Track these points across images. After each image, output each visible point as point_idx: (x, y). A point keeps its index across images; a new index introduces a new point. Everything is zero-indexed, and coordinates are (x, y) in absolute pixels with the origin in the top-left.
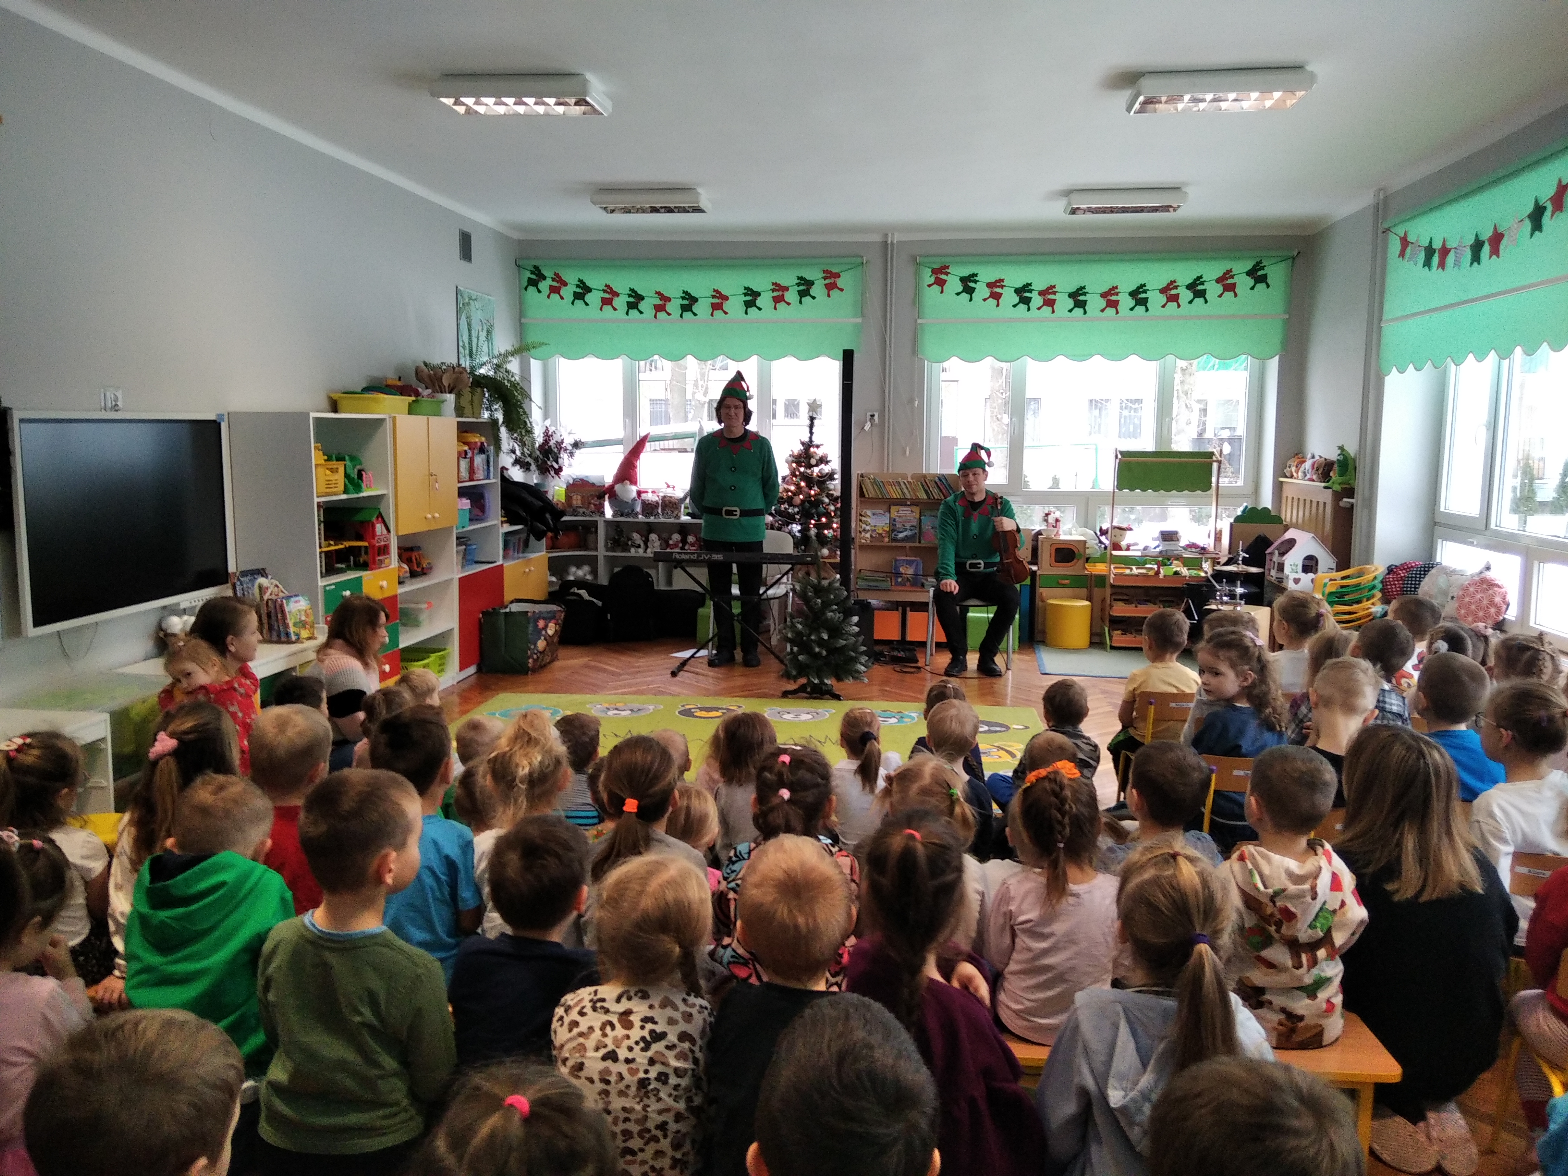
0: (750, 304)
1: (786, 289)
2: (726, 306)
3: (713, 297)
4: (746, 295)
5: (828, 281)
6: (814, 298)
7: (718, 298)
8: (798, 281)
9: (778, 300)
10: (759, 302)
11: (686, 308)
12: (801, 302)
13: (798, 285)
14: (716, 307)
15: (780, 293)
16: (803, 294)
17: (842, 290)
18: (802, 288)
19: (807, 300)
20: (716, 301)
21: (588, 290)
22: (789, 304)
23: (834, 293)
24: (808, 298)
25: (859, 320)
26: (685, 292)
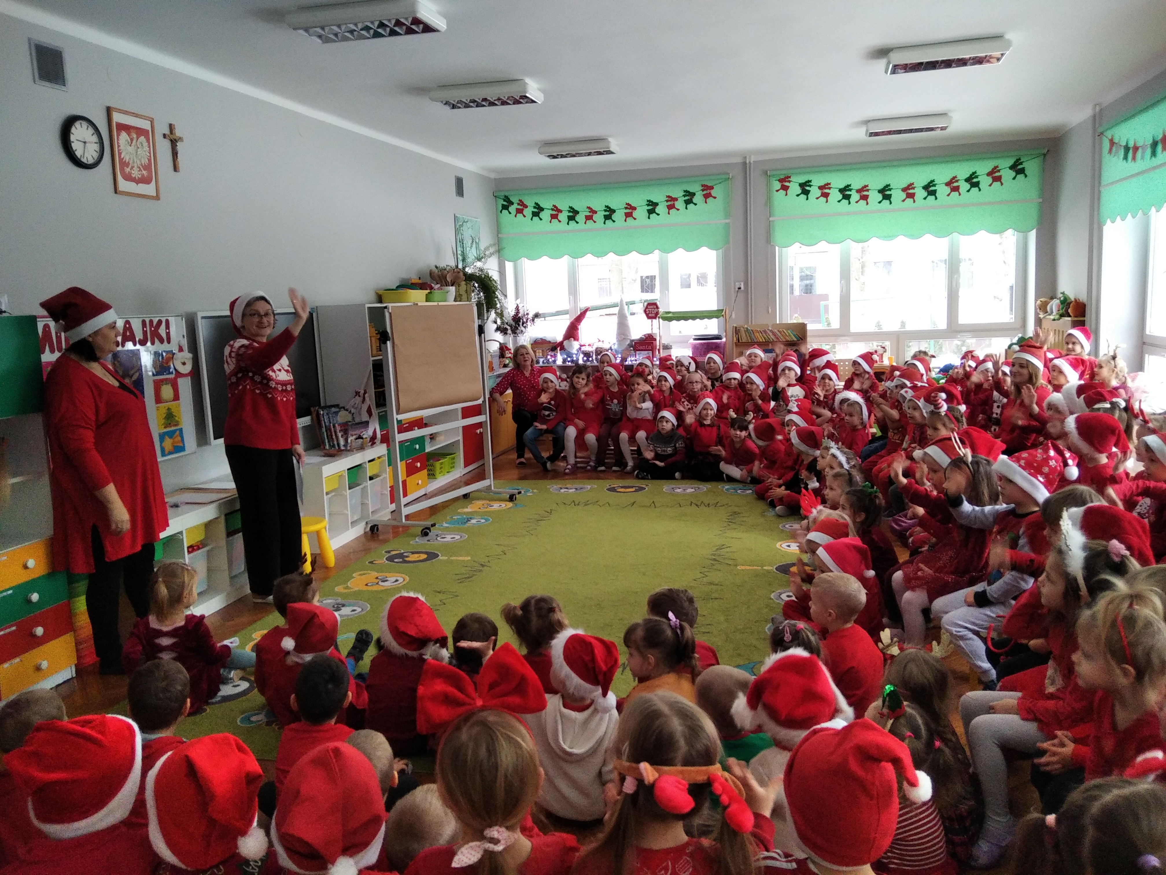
0: (651, 212)
2: (635, 214)
3: (626, 208)
4: (648, 205)
5: (705, 192)
6: (695, 204)
7: (629, 209)
8: (684, 194)
9: (670, 207)
10: (658, 210)
11: (607, 217)
12: (687, 208)
13: (684, 196)
14: (628, 215)
15: (672, 203)
16: (688, 202)
17: (715, 198)
18: (687, 198)
20: (628, 211)
22: (678, 210)
23: (710, 200)
24: (692, 205)
25: (727, 221)
26: (607, 207)
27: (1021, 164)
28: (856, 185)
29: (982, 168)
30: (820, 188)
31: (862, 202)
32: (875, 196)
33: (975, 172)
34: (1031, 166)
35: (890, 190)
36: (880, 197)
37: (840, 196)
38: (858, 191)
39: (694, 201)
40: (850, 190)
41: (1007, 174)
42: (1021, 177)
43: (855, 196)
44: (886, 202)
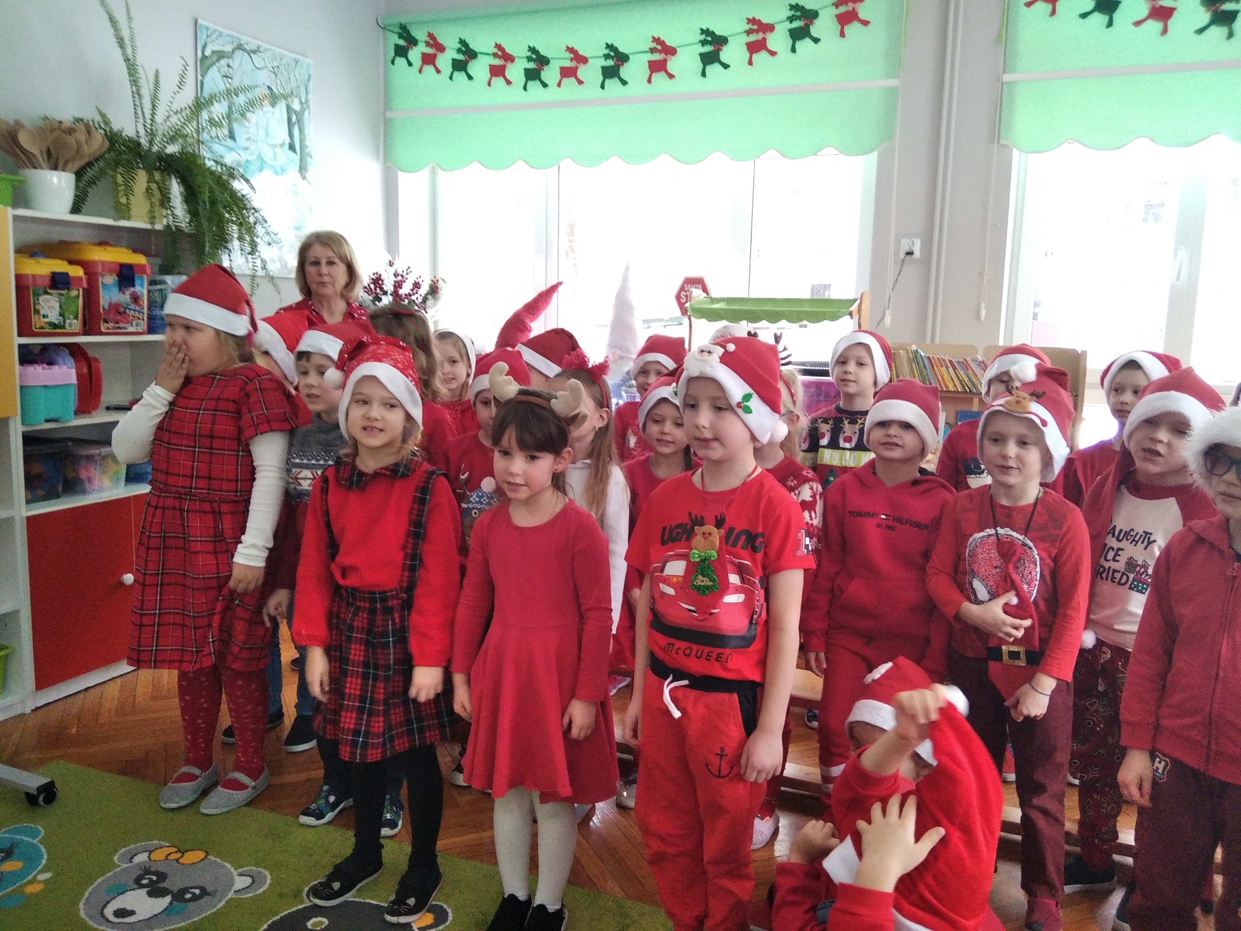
0: (708, 59)
1: (770, 28)
2: (672, 65)
3: (653, 50)
4: (704, 43)
5: (842, 9)
6: (816, 40)
7: (660, 52)
8: (790, 13)
9: (755, 48)
10: (725, 55)
11: (610, 73)
12: (793, 50)
13: (791, 19)
14: (657, 67)
15: (759, 36)
16: (797, 35)
17: (866, 23)
18: (797, 24)
19: (805, 45)
20: (657, 57)
21: (471, 54)
22: (773, 53)
23: (853, 29)
24: (807, 42)
25: (894, 82)
26: (610, 47)
39: (815, 30)
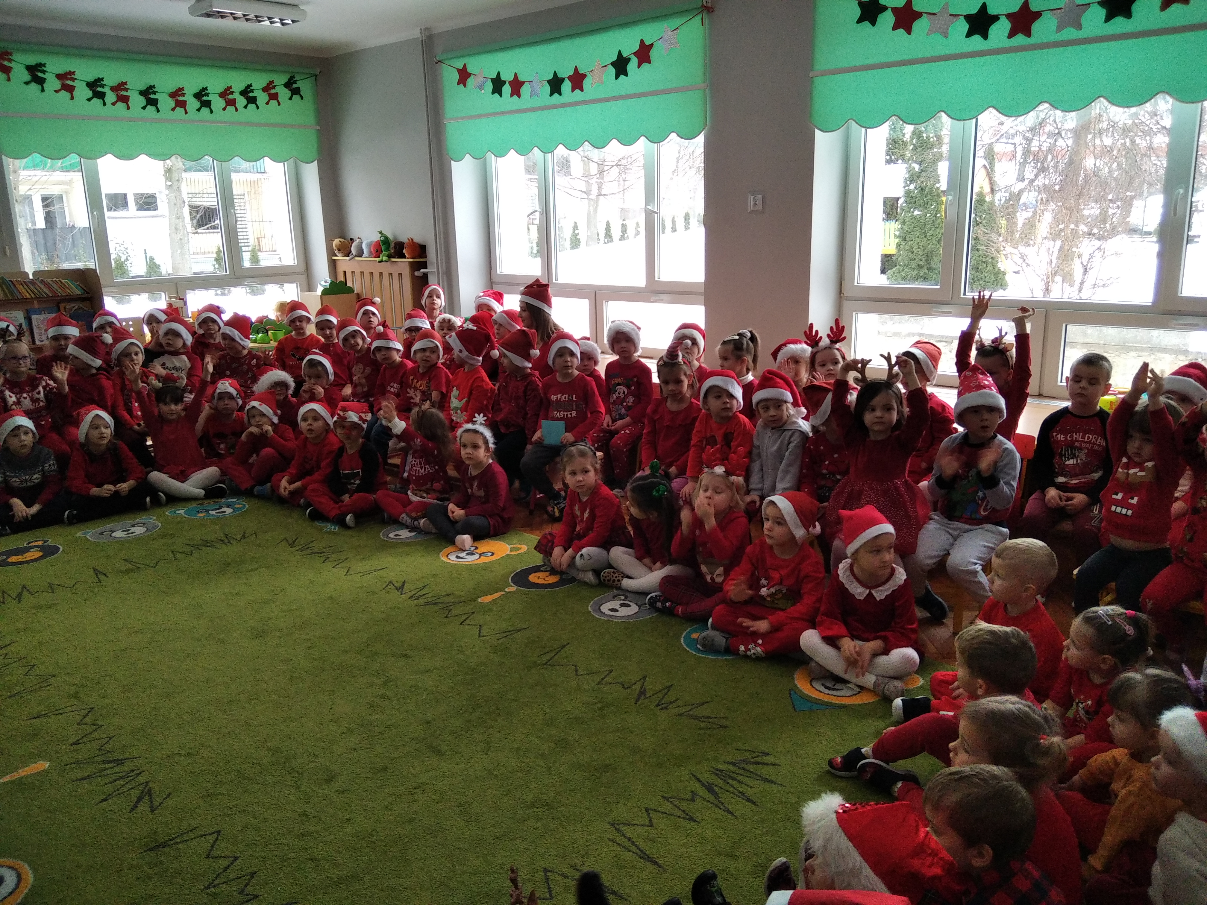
27: (295, 82)
28: (111, 80)
29: (258, 81)
30: (59, 76)
31: (121, 105)
32: (137, 101)
33: (250, 85)
34: (305, 86)
35: (155, 93)
36: (142, 101)
37: (90, 94)
38: (113, 89)
40: (103, 86)
41: (284, 93)
42: (296, 97)
43: (111, 97)
44: (151, 109)
